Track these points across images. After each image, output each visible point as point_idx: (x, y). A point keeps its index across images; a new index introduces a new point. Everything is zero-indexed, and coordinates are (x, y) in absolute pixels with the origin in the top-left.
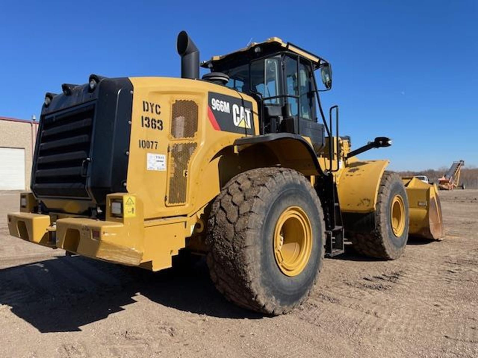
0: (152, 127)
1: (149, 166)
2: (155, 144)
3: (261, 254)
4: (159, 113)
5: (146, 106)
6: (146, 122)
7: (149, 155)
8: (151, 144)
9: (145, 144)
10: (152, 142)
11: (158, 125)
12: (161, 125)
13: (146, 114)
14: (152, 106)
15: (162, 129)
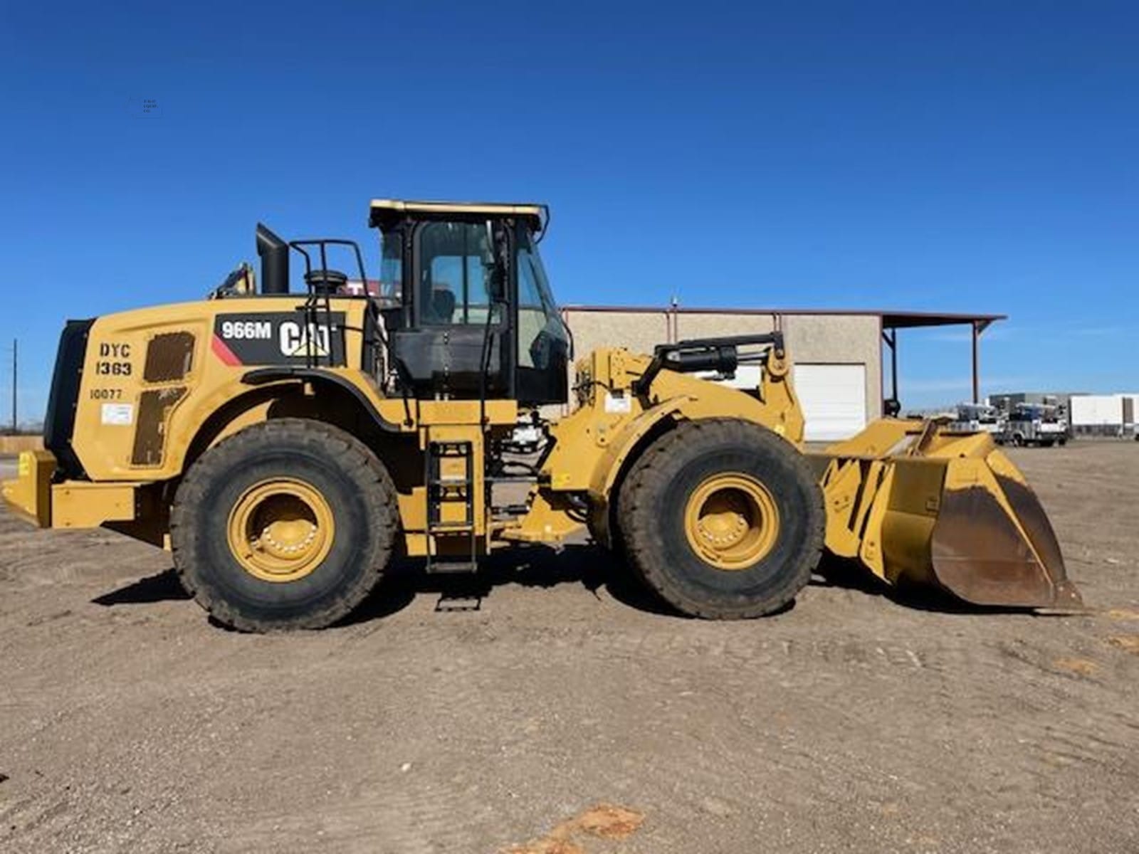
0: (114, 372)
1: (105, 420)
2: (116, 394)
3: (197, 539)
4: (128, 355)
5: (104, 350)
6: (103, 368)
7: (105, 407)
8: (110, 393)
9: (99, 395)
10: (113, 391)
11: (124, 369)
12: (129, 369)
13: (103, 360)
14: (115, 348)
15: (129, 373)
